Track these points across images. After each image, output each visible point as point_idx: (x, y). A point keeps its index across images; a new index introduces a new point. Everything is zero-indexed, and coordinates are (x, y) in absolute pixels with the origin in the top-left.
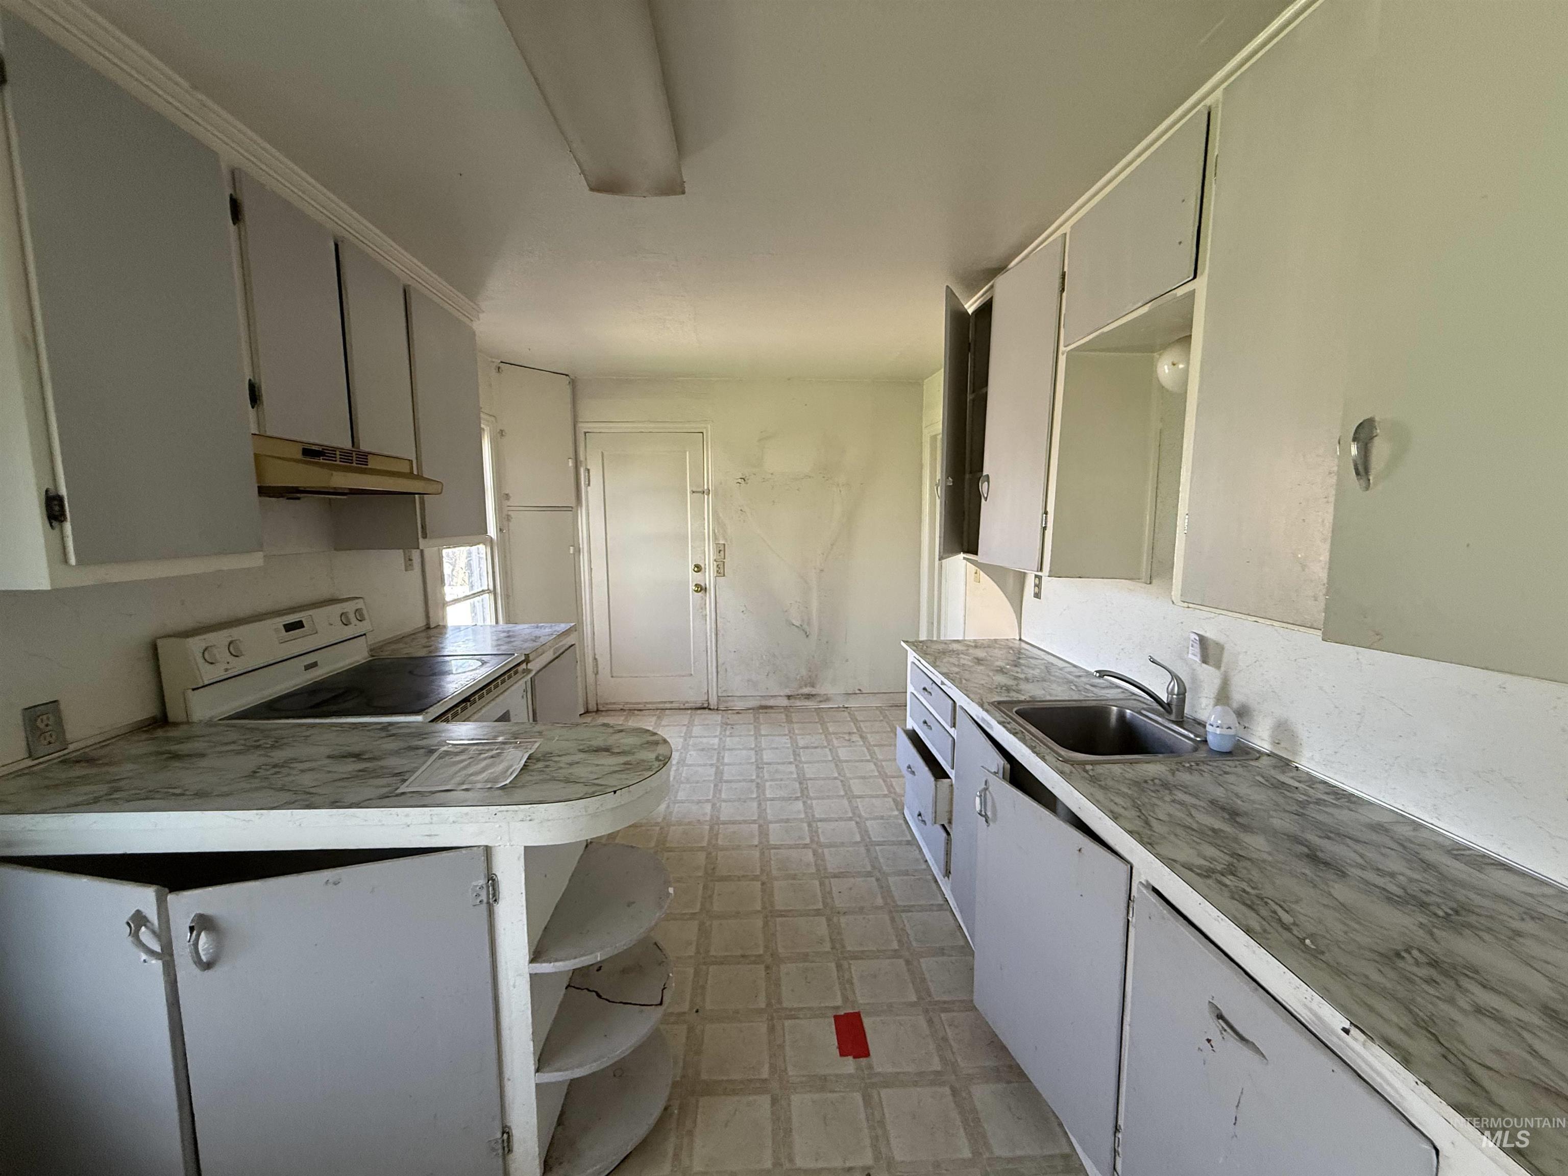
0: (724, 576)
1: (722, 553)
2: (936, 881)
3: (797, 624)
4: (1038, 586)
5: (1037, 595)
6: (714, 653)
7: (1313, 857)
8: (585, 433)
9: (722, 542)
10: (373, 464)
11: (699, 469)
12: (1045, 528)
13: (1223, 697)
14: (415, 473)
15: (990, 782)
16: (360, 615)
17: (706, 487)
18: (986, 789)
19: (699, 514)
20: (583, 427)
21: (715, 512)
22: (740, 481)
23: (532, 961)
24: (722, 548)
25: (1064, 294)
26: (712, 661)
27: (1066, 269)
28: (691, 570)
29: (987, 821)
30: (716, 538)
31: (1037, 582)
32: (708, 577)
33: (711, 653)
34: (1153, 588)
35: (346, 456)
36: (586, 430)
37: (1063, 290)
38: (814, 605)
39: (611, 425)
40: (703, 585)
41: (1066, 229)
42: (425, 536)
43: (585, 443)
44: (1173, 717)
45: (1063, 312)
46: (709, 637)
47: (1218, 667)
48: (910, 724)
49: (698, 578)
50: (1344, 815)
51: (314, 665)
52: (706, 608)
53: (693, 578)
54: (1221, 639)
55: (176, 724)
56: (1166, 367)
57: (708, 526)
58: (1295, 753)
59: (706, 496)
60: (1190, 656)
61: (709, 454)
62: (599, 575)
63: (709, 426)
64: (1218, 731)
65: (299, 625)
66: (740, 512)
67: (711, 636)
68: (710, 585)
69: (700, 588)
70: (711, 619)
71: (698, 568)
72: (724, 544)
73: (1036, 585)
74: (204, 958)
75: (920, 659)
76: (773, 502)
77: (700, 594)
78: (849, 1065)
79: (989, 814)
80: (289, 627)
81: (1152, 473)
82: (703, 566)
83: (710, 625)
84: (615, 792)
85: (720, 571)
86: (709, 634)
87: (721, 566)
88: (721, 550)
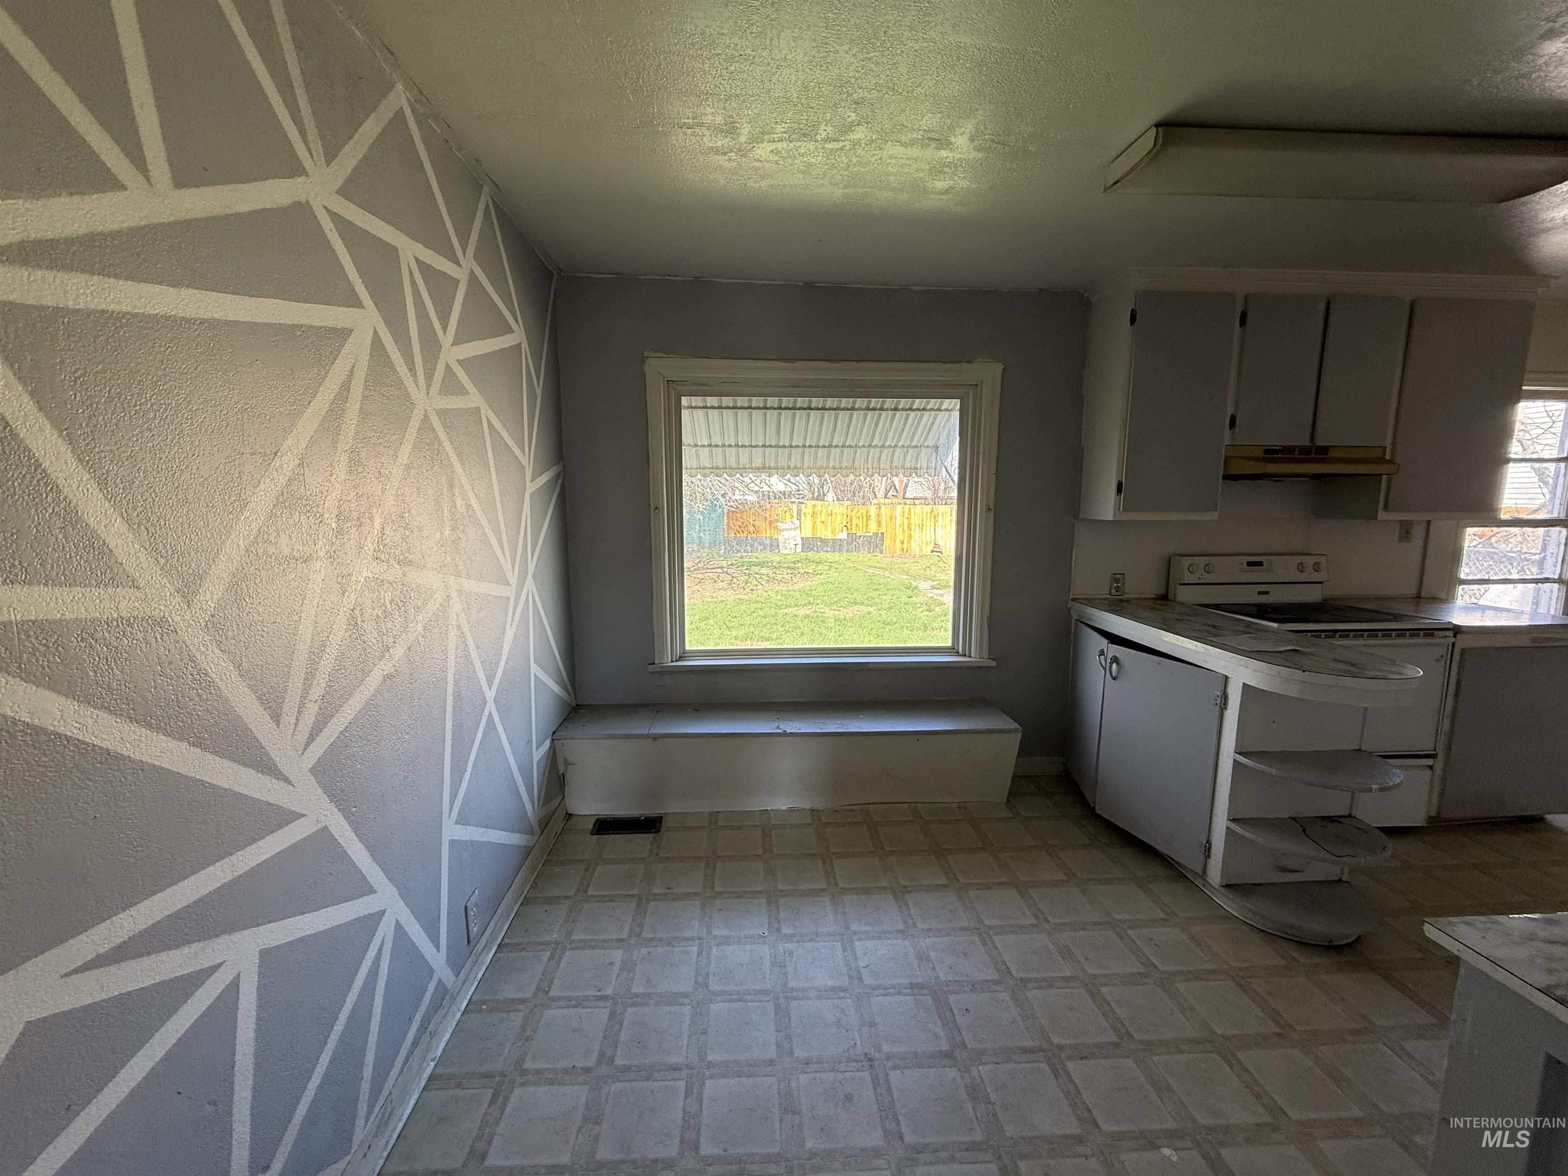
10: (1332, 454)
14: (1388, 457)
16: (1317, 568)
35: (1304, 450)
42: (1386, 508)
51: (1267, 593)
55: (1170, 600)
65: (1260, 564)
74: (1114, 675)
80: (1250, 564)
84: (1304, 671)
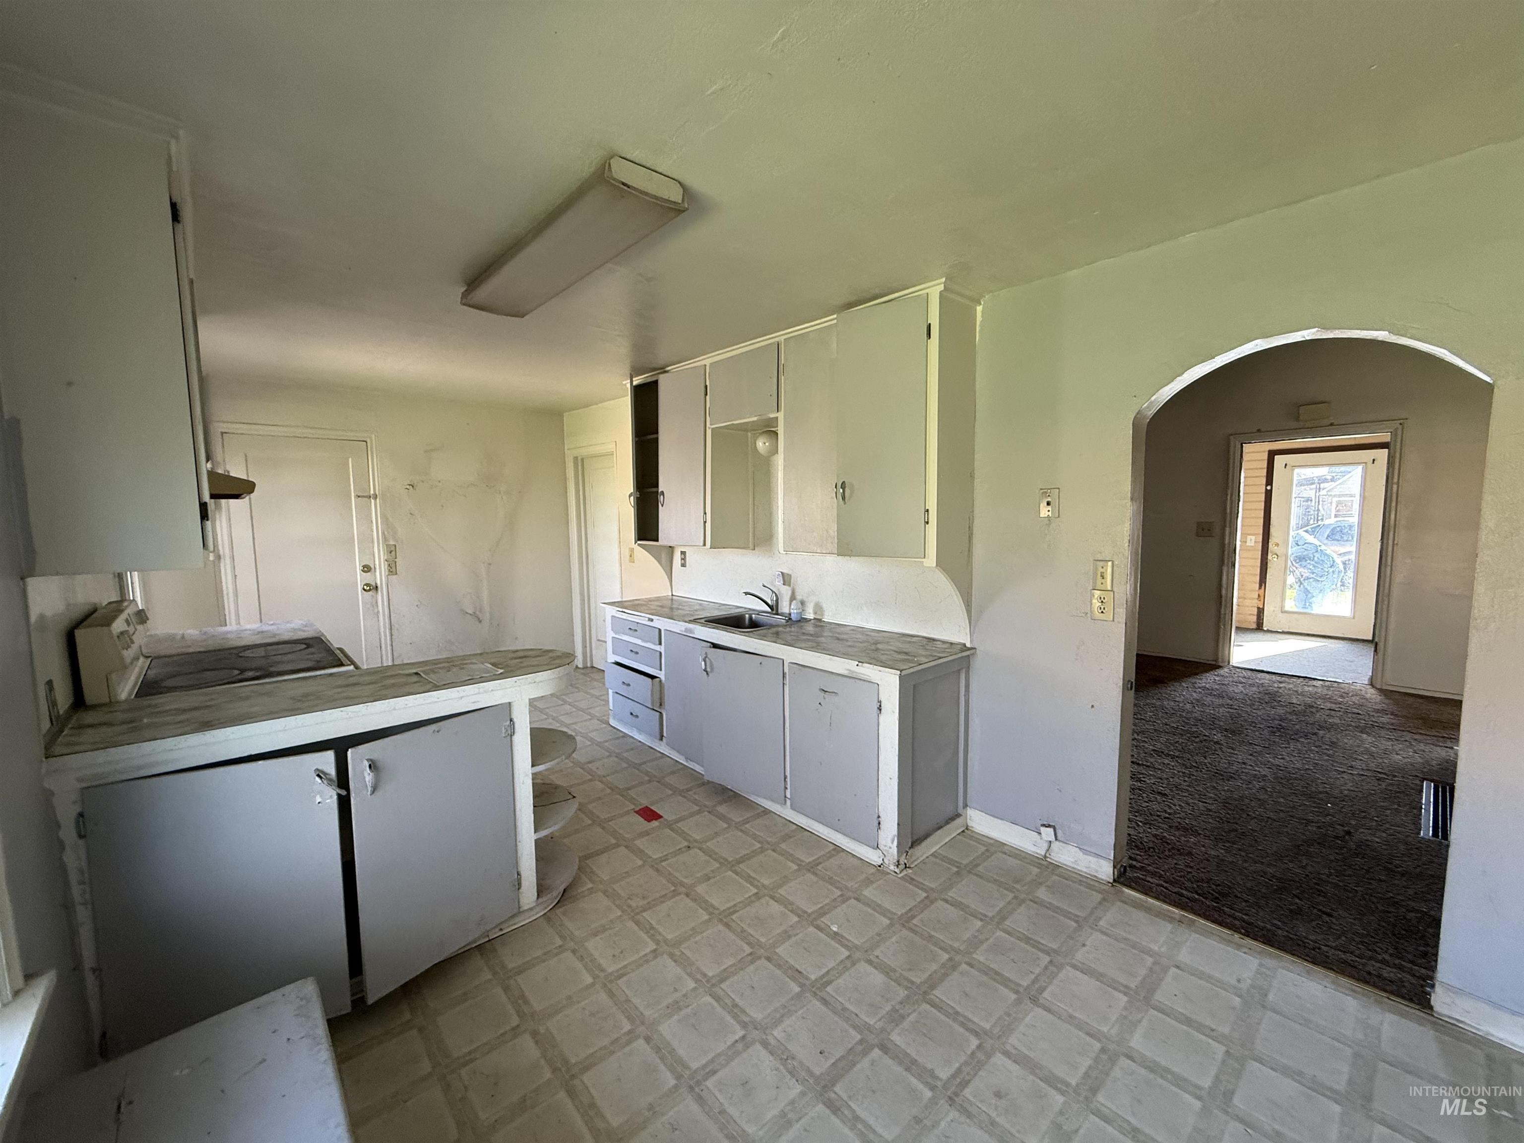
0: (396, 574)
1: (393, 553)
2: (652, 748)
3: (470, 612)
4: (684, 559)
5: (683, 565)
6: (389, 648)
7: (838, 639)
8: (222, 433)
9: (392, 543)
11: (363, 476)
12: (705, 522)
13: (793, 598)
15: (708, 653)
17: (372, 492)
18: (706, 657)
19: (365, 517)
20: (217, 428)
21: (385, 518)
22: (408, 487)
23: (533, 766)
24: (393, 548)
25: (708, 397)
26: (387, 656)
27: (708, 384)
28: (358, 571)
29: (707, 674)
30: (385, 539)
31: (683, 556)
32: (380, 576)
33: (386, 647)
34: (756, 551)
36: (224, 431)
37: (706, 394)
38: (485, 594)
39: (254, 427)
40: (374, 584)
41: (708, 362)
43: (223, 444)
44: (774, 612)
45: (708, 406)
46: (382, 634)
47: (789, 585)
48: (612, 658)
49: (368, 578)
50: (842, 629)
52: (377, 606)
53: (361, 579)
54: (790, 573)
56: (760, 443)
57: (376, 528)
58: (822, 615)
59: (373, 501)
60: (777, 583)
61: (374, 463)
62: (247, 583)
63: (373, 436)
64: (795, 611)
66: (409, 515)
67: (385, 632)
68: (381, 584)
69: (372, 588)
70: (384, 615)
71: (367, 569)
72: (395, 546)
73: (682, 559)
74: (371, 788)
75: (624, 610)
76: (442, 506)
77: (370, 593)
78: (655, 823)
79: (708, 670)
81: (751, 494)
82: (372, 566)
83: (383, 621)
85: (392, 569)
86: (382, 630)
87: (393, 566)
88: (392, 551)
